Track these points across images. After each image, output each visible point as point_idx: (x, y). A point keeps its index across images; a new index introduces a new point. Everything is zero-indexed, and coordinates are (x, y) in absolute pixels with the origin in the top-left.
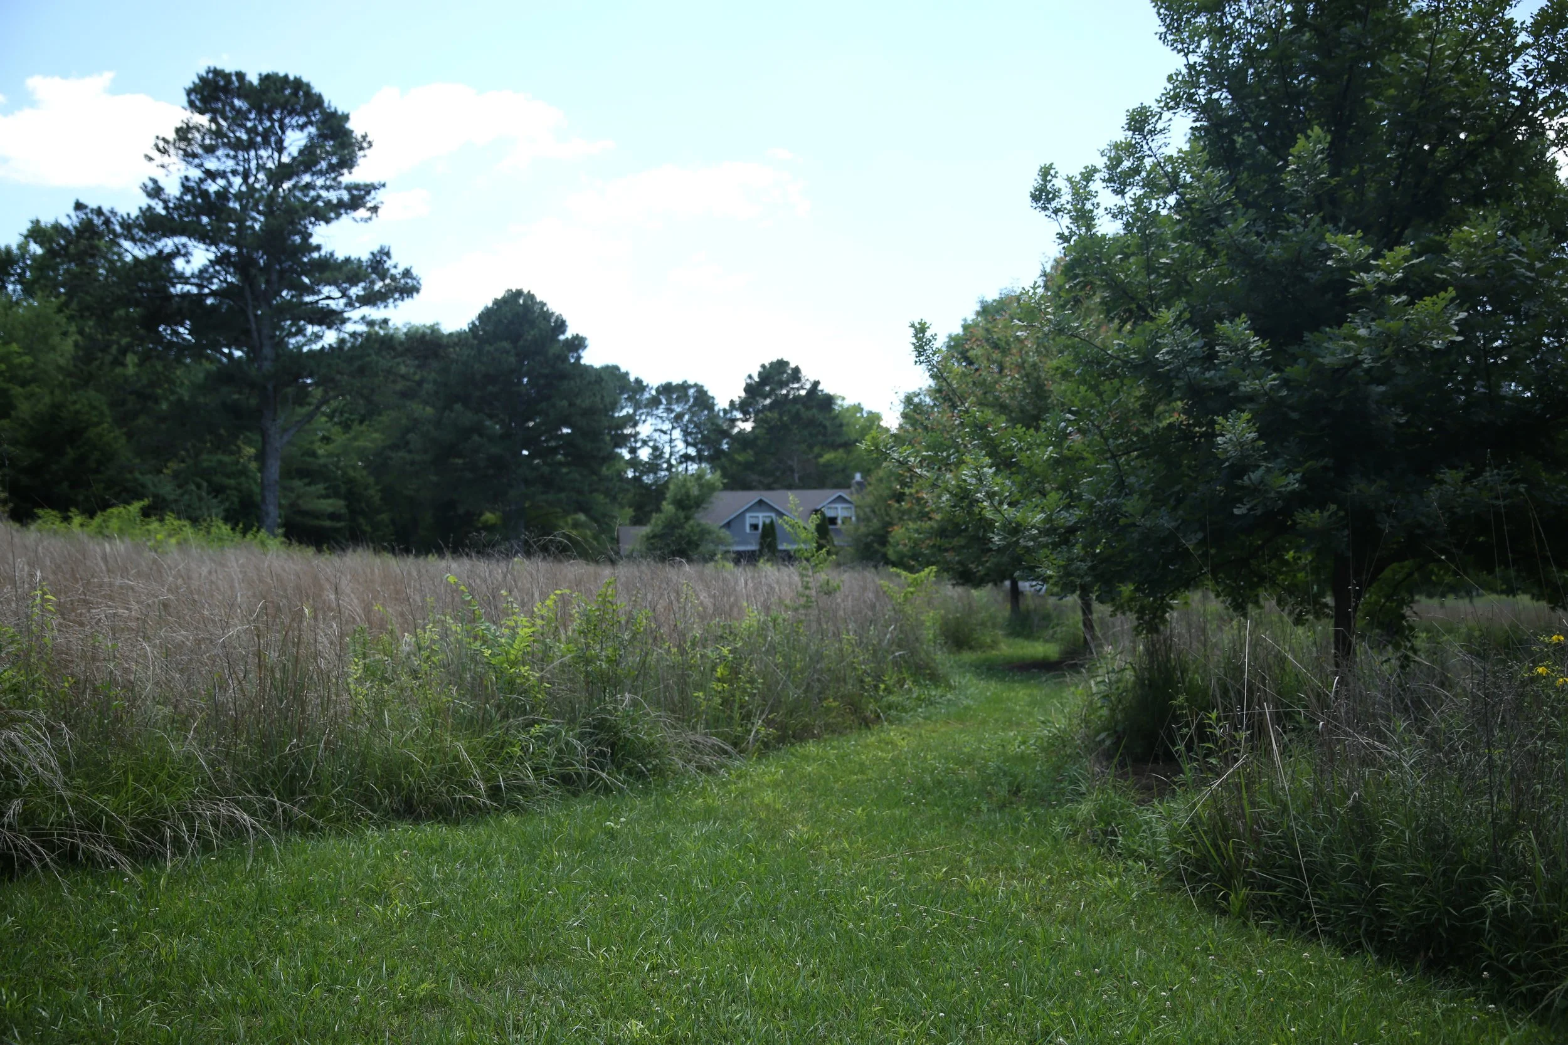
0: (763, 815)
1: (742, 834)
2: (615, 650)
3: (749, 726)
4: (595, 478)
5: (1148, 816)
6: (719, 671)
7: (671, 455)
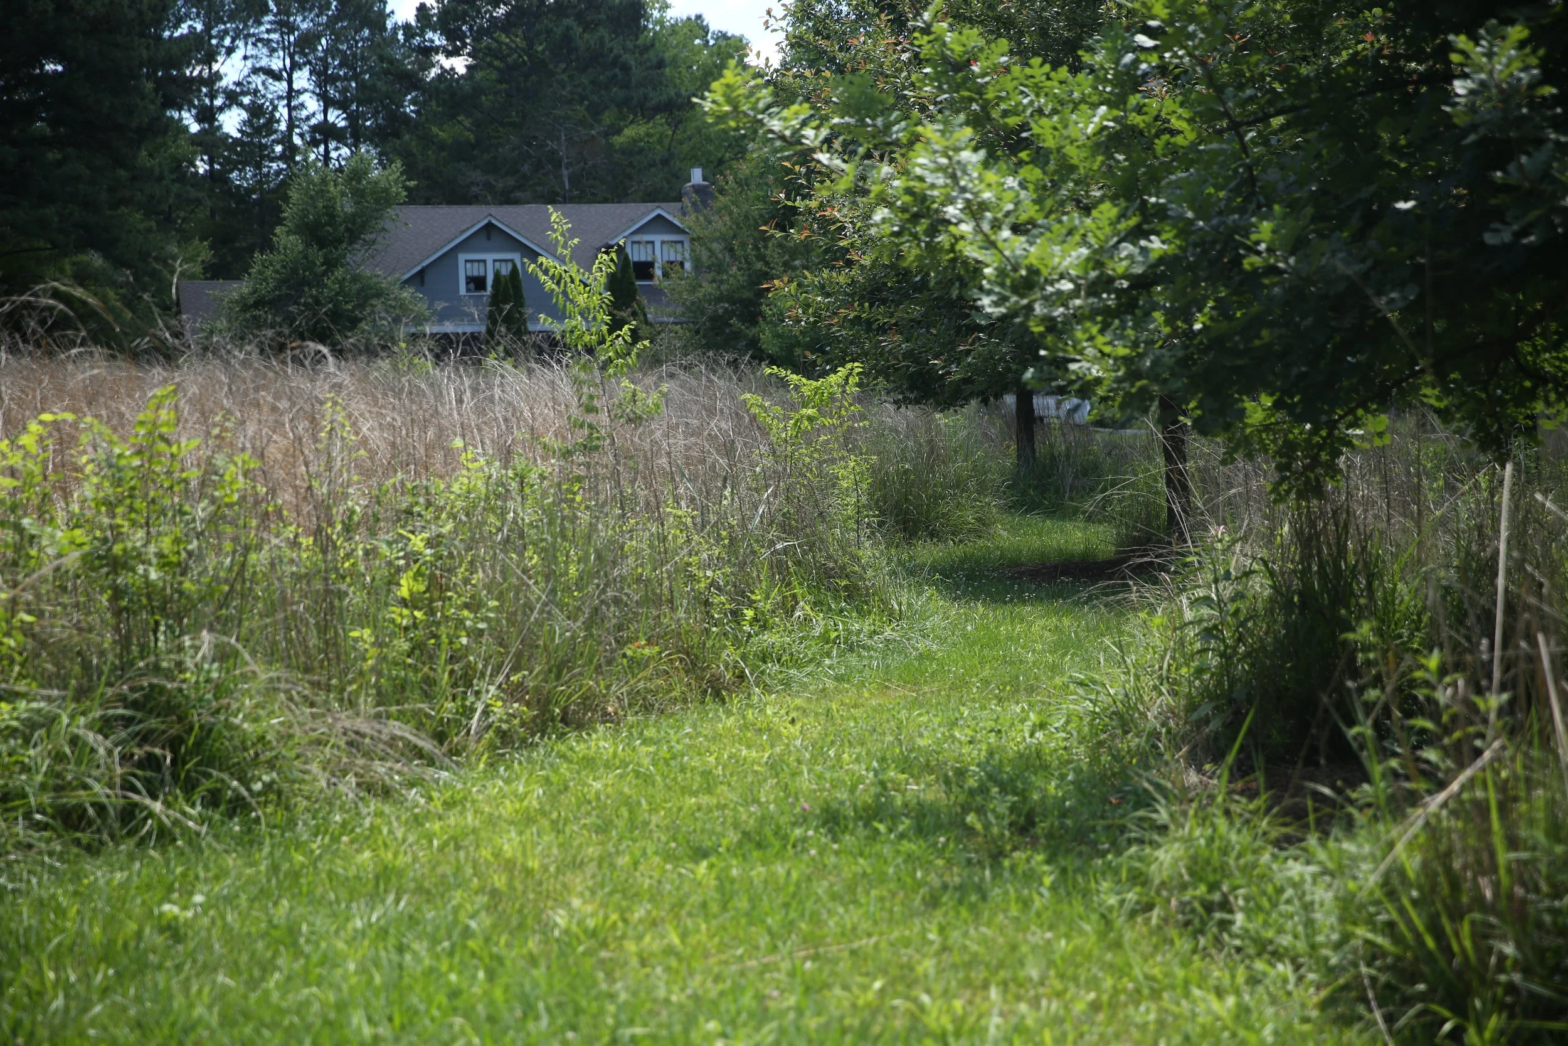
0: (499, 881)
1: (456, 921)
2: (177, 541)
3: (471, 698)
4: (122, 173)
5: (1296, 869)
6: (406, 586)
7: (291, 125)
